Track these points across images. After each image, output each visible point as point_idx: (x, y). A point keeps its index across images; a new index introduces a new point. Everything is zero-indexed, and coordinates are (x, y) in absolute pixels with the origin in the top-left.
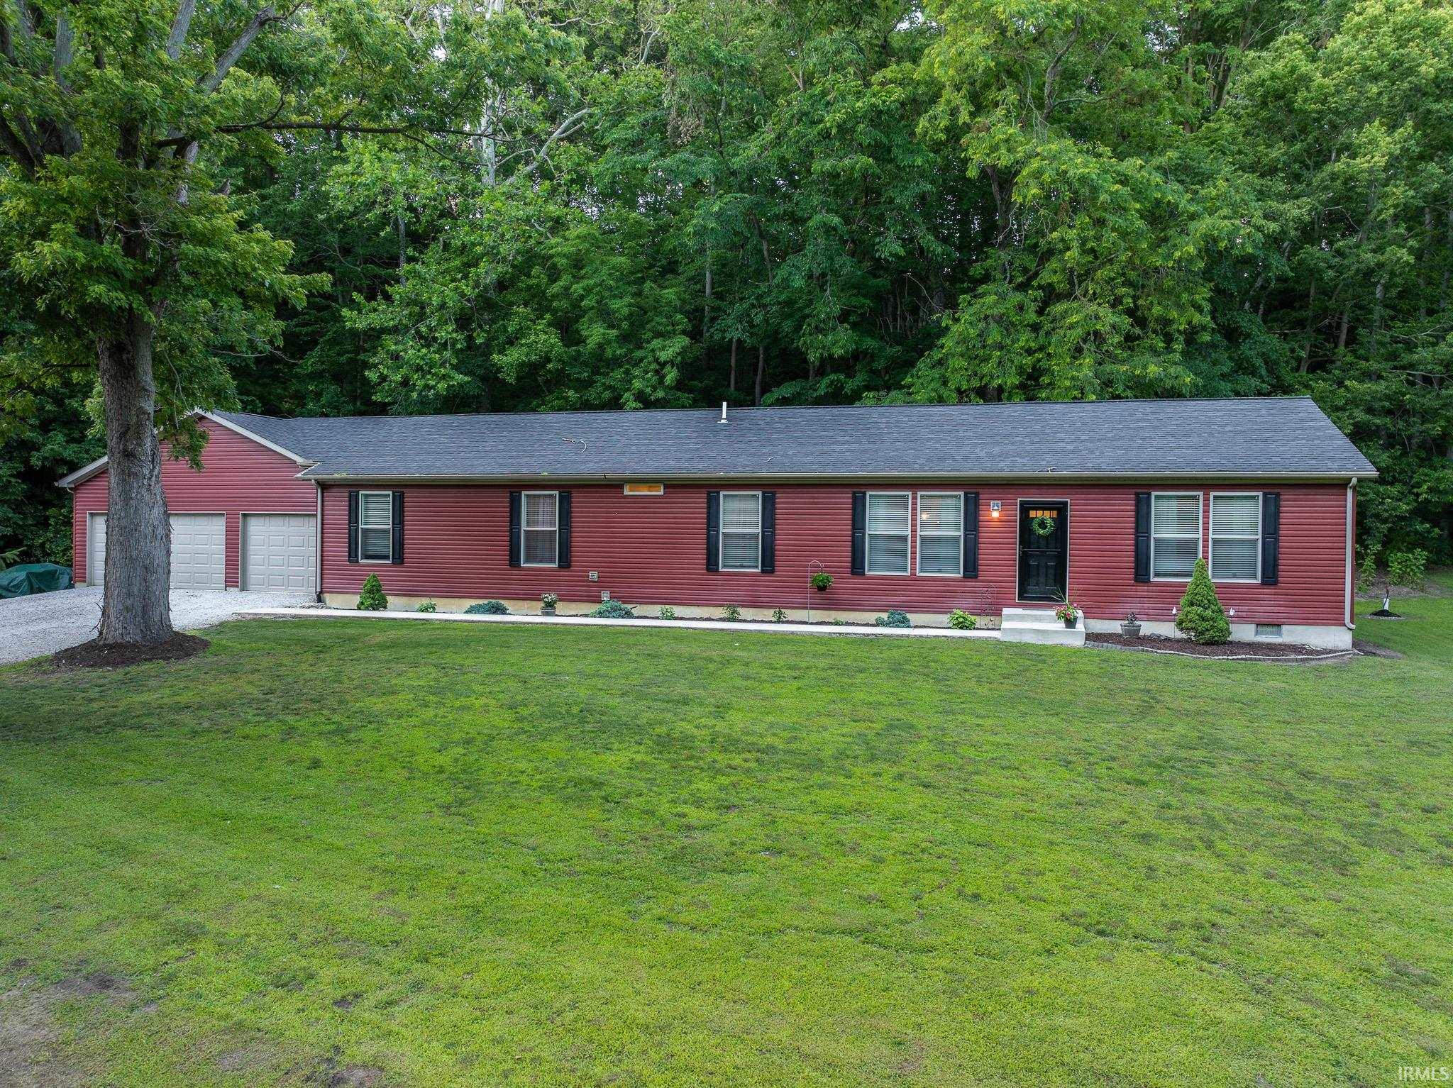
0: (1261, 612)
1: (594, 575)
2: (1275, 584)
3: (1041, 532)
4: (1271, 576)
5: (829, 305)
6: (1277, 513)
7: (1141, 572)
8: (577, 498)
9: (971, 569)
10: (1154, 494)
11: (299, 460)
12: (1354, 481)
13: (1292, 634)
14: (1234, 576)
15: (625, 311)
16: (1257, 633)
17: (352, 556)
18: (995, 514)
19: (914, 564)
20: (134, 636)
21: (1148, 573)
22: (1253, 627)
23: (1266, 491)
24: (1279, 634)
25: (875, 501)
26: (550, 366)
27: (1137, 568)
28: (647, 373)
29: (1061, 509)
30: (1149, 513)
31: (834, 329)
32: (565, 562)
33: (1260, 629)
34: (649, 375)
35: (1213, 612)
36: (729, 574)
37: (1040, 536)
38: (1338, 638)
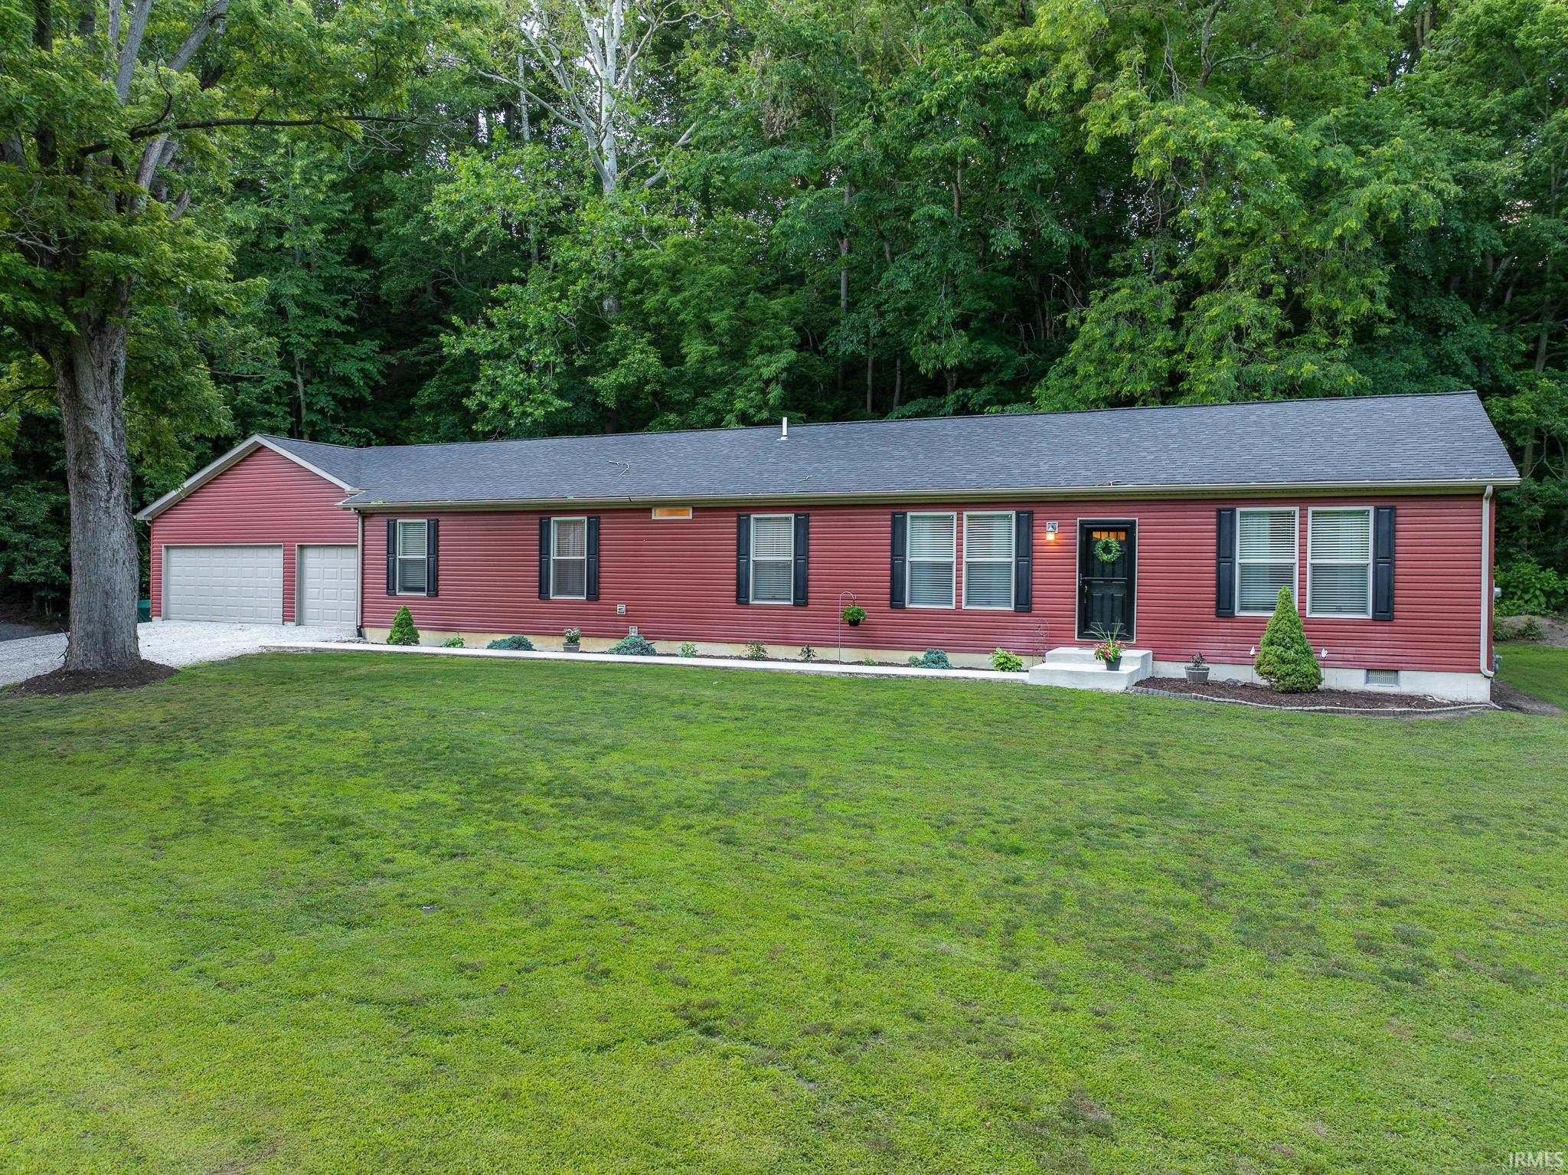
0: (1372, 655)
1: (621, 608)
2: (1391, 619)
3: (1105, 557)
4: (1384, 610)
5: (942, 310)
6: (1392, 533)
7: (1223, 606)
8: (605, 522)
9: (1024, 603)
10: (1239, 510)
11: (347, 488)
12: (1489, 490)
13: (1411, 683)
14: (1339, 610)
15: (725, 324)
16: (1367, 681)
17: (390, 589)
18: (1050, 537)
19: (959, 595)
20: (94, 663)
21: (1231, 607)
22: (1363, 672)
23: (1378, 504)
24: (1396, 682)
25: (917, 523)
26: (648, 388)
27: (1218, 600)
28: (750, 391)
29: (1128, 529)
30: (1233, 533)
31: (948, 336)
32: (594, 595)
33: (1372, 675)
34: (752, 395)
35: (1297, 653)
36: (760, 607)
37: (1104, 563)
38: (1473, 688)
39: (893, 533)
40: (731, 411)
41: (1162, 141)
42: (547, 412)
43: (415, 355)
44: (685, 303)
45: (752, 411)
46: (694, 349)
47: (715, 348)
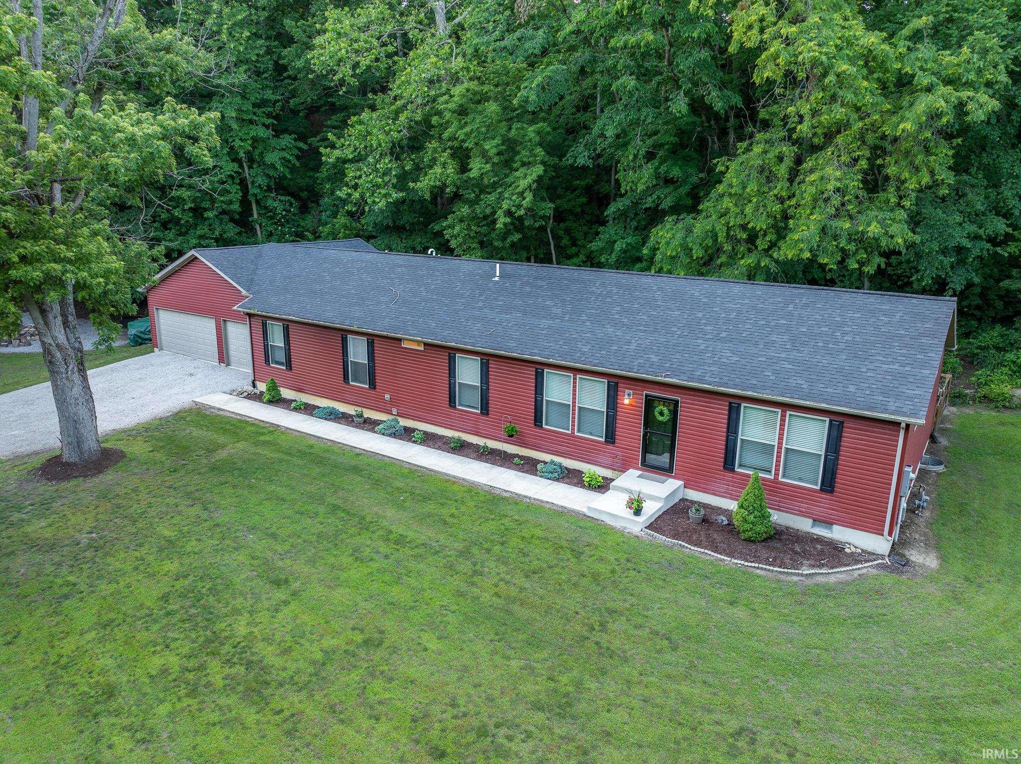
0: (817, 511)
1: (387, 397)
2: (832, 492)
3: (660, 418)
4: (829, 484)
5: (638, 145)
6: (839, 437)
7: (729, 462)
8: (377, 344)
9: (611, 437)
10: (743, 405)
11: (244, 292)
12: (903, 426)
13: (838, 533)
14: (800, 480)
16: (813, 527)
17: (267, 361)
18: (627, 401)
19: (573, 425)
21: (733, 464)
22: (810, 521)
23: (832, 418)
24: (831, 529)
25: (550, 375)
26: (448, 190)
27: (726, 458)
29: (675, 404)
30: (738, 419)
31: (640, 166)
32: (373, 385)
33: (816, 523)
34: (514, 198)
36: (462, 411)
37: (660, 422)
38: (880, 544)
39: (536, 379)
40: (500, 208)
41: (776, 56)
42: (388, 203)
43: (318, 142)
44: (468, 135)
45: (513, 209)
46: (477, 167)
47: (488, 167)
